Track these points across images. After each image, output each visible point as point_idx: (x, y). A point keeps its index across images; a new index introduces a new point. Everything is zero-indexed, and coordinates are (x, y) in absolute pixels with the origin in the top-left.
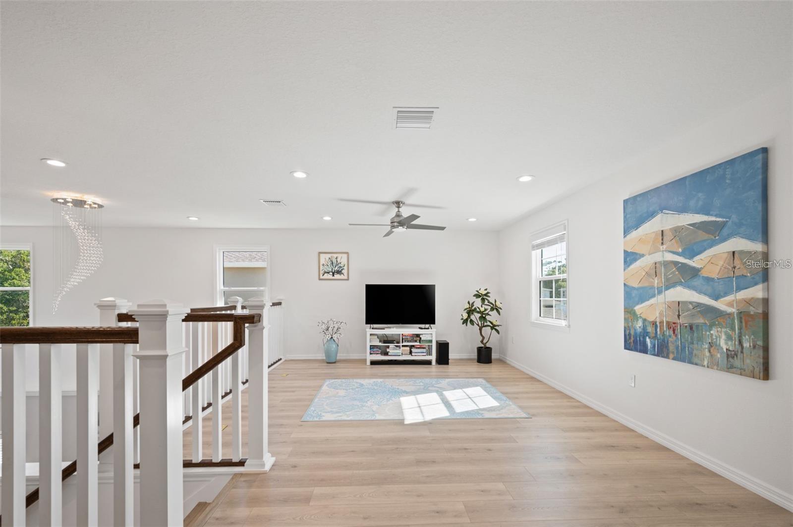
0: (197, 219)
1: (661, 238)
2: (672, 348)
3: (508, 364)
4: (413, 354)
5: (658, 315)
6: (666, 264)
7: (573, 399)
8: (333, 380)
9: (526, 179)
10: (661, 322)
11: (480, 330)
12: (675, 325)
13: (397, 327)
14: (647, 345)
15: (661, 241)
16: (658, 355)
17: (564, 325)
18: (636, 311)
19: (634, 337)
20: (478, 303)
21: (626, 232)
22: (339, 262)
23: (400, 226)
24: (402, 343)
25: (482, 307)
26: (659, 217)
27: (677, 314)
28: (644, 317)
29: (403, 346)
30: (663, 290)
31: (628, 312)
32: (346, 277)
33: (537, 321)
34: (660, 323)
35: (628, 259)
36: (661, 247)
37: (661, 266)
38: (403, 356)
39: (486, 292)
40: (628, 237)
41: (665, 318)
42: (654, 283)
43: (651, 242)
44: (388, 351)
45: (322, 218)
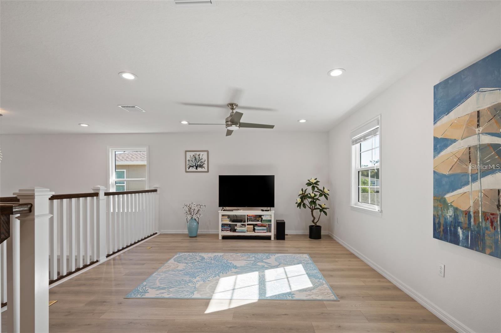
0: (87, 126)
1: (476, 120)
2: (488, 241)
3: (335, 240)
4: (256, 231)
5: (471, 204)
6: (483, 148)
7: (385, 278)
8: (183, 254)
9: (336, 73)
10: (476, 213)
11: (312, 212)
12: (494, 216)
13: (244, 210)
14: (459, 235)
15: (477, 123)
16: (471, 248)
17: (377, 211)
18: (447, 199)
19: (443, 226)
20: (309, 190)
21: (436, 118)
22: (201, 158)
23: (234, 125)
24: (247, 222)
25: (313, 193)
26: (474, 97)
27: (496, 203)
28: (455, 206)
29: (248, 224)
30: (479, 176)
31: (437, 200)
32: (206, 170)
33: (356, 205)
34: (474, 213)
35: (438, 146)
36: (477, 130)
37: (477, 151)
38: (248, 232)
39: (315, 181)
40: (439, 123)
41: (480, 208)
42: (468, 170)
43: (464, 126)
44: (236, 228)
45: (180, 122)
